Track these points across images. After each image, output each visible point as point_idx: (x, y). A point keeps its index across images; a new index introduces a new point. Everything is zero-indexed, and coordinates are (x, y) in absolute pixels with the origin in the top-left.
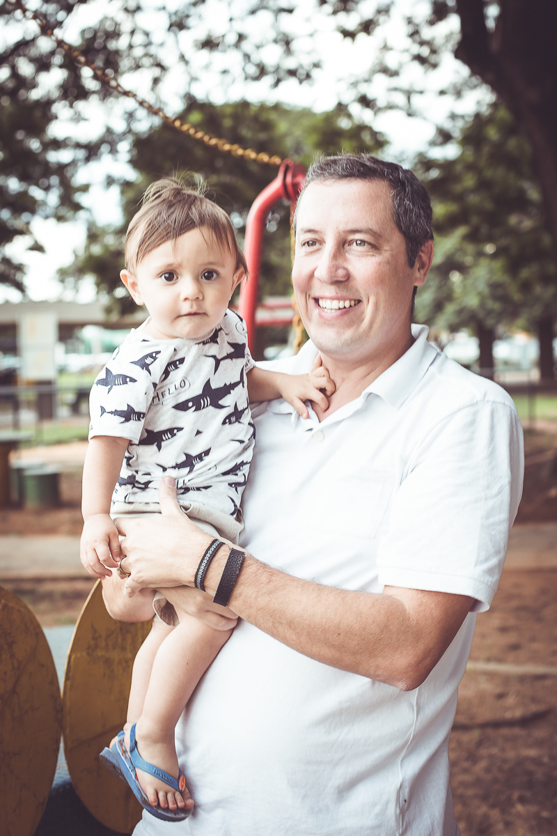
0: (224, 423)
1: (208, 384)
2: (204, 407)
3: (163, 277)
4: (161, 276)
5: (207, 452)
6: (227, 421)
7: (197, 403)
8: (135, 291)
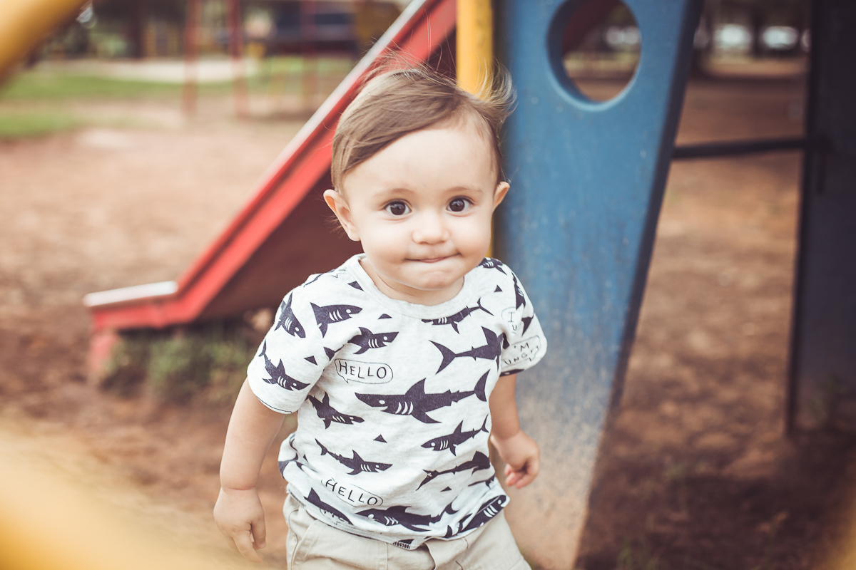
0: (427, 445)
1: (421, 384)
2: (400, 413)
3: (389, 209)
4: (385, 208)
5: (384, 467)
6: (433, 444)
7: (391, 404)
8: (348, 221)
